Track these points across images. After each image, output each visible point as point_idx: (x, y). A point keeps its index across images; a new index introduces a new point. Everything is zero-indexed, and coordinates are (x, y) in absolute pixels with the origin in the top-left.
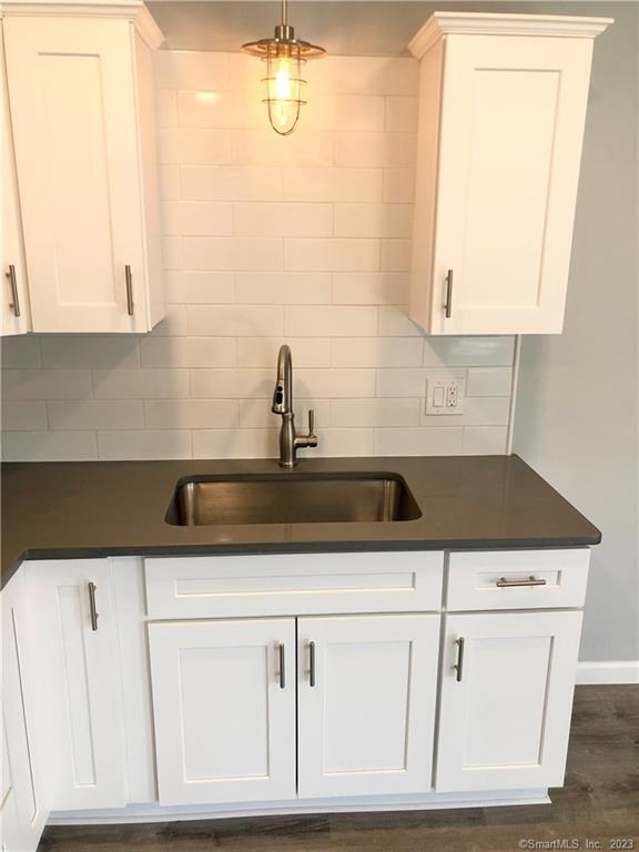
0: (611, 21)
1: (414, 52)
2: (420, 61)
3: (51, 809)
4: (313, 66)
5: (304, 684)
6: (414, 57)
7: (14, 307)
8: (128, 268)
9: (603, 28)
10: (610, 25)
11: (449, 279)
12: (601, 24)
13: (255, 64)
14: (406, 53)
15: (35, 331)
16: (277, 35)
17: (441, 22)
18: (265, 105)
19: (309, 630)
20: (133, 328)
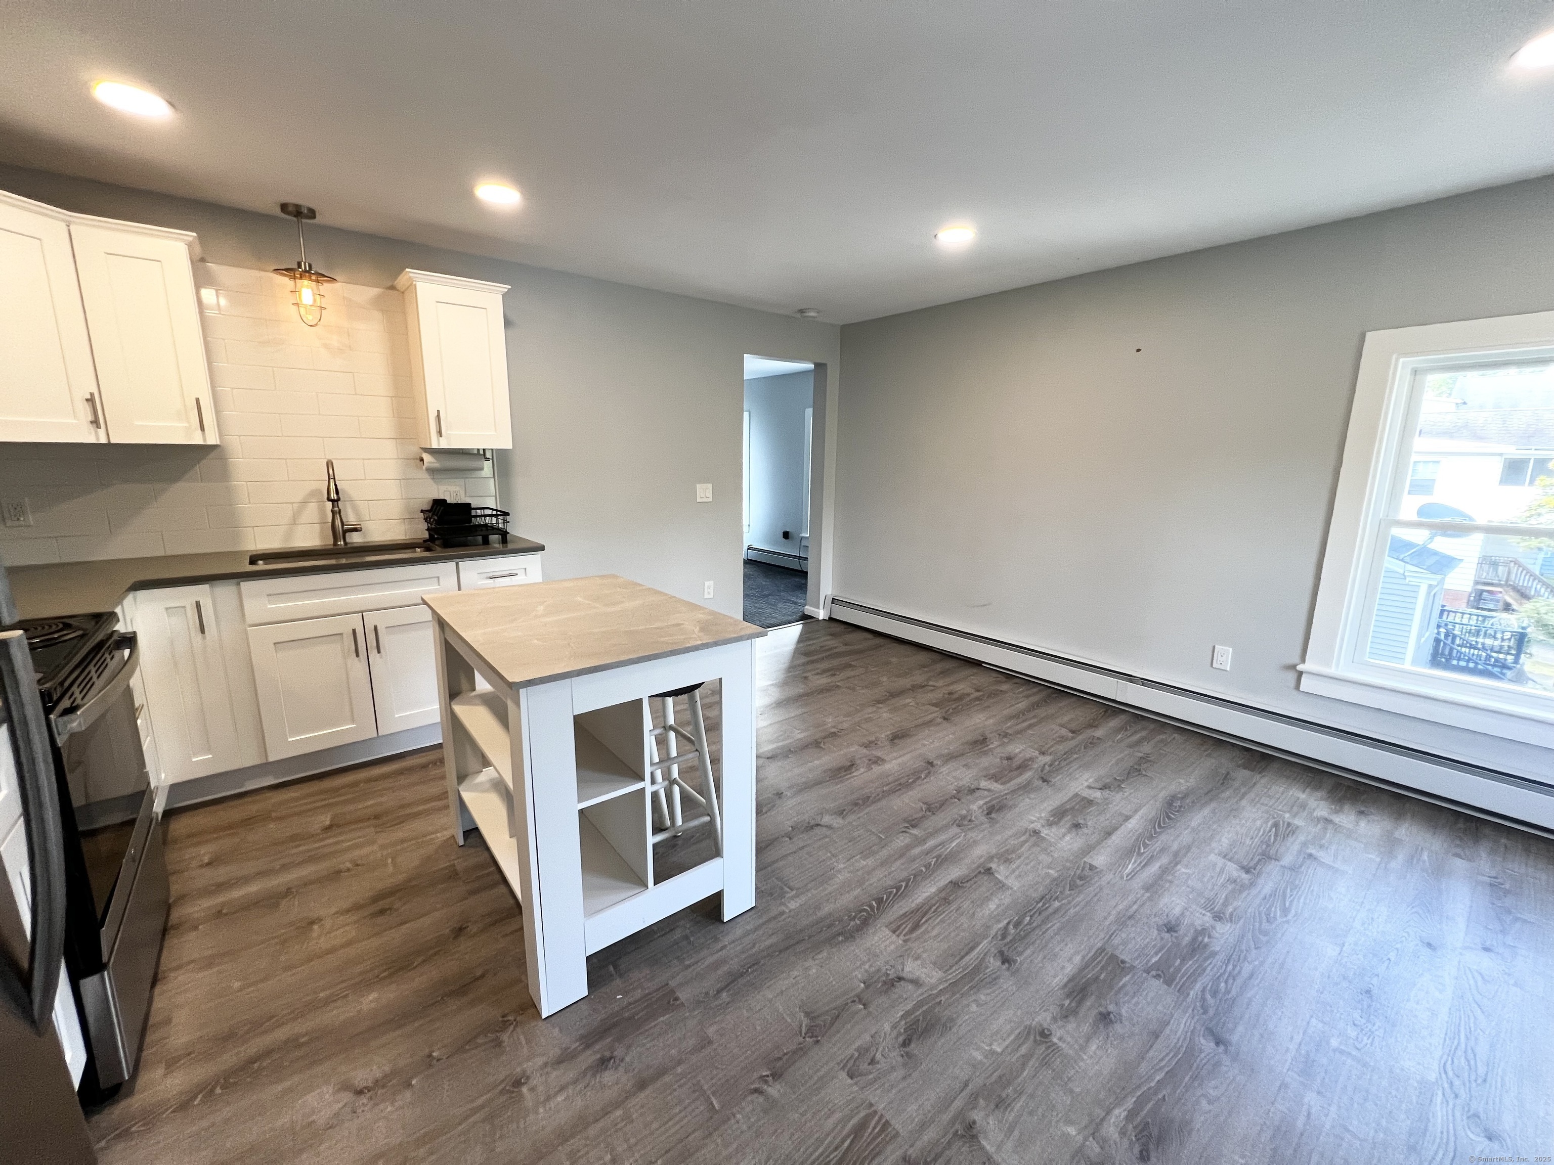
0: (510, 287)
1: (398, 287)
2: (403, 293)
3: (171, 782)
4: (326, 287)
5: (373, 654)
6: (397, 290)
7: (95, 422)
8: (198, 400)
9: (506, 290)
10: (509, 289)
11: (438, 416)
12: (505, 288)
13: (285, 281)
14: (393, 288)
15: (113, 441)
16: (300, 266)
17: (411, 275)
18: (295, 307)
19: (371, 619)
20: (205, 440)
